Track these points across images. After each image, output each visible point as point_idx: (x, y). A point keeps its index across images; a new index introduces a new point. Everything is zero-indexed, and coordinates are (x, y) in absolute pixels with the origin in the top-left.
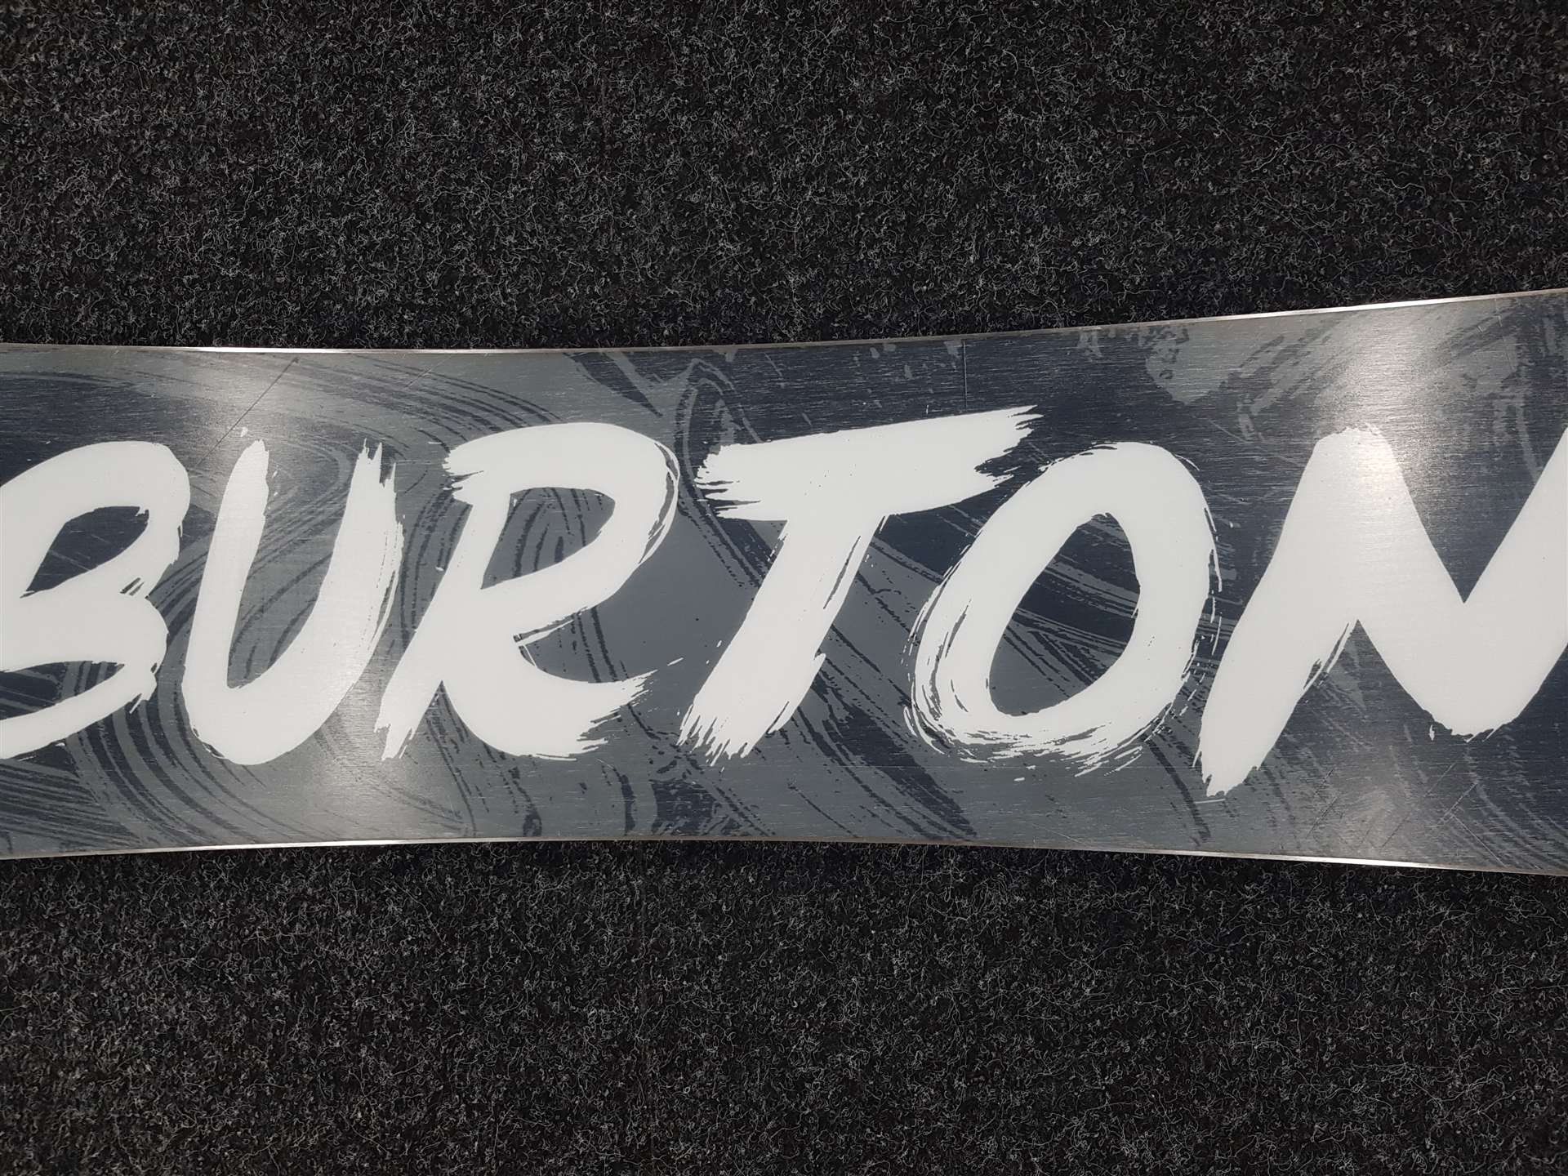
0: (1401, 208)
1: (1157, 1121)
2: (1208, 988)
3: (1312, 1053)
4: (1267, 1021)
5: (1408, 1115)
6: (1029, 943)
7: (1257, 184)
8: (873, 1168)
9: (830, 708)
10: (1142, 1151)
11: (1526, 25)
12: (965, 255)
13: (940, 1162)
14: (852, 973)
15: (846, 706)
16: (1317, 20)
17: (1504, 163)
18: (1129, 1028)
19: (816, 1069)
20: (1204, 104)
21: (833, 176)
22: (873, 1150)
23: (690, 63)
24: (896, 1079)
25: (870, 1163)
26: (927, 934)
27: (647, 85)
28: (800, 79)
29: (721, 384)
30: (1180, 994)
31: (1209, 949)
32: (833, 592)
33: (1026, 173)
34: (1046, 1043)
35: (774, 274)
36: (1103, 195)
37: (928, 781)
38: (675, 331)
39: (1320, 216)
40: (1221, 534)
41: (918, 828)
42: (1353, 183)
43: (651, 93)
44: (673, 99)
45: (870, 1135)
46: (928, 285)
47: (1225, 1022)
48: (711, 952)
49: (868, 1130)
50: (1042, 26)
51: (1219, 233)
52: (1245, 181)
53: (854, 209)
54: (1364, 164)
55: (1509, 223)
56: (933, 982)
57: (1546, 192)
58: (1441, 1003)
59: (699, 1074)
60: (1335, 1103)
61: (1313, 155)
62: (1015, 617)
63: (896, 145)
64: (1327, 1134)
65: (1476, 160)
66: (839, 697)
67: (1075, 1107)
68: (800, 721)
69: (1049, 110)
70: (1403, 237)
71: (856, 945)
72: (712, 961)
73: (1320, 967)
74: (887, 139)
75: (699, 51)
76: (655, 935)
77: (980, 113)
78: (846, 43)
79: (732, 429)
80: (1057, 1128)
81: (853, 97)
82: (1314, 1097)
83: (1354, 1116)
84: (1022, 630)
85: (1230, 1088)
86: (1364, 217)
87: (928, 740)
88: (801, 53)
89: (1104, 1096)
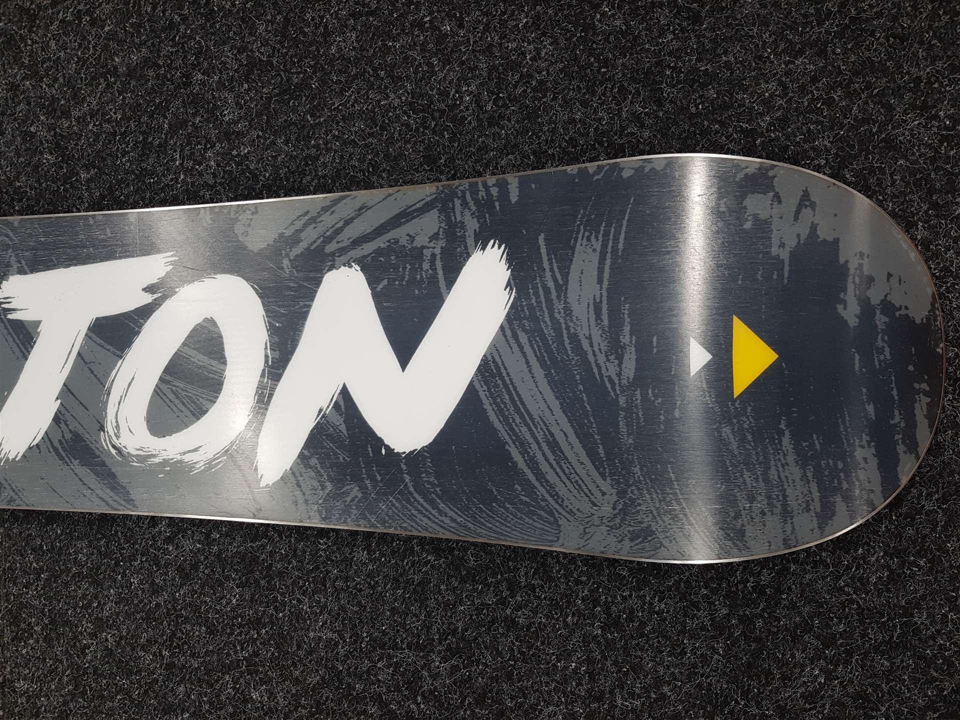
0: (417, 129)
1: (271, 679)
2: (299, 600)
3: (356, 641)
4: (331, 622)
5: (409, 683)
6: (203, 572)
7: (336, 116)
8: (121, 700)
9: (62, 431)
10: (262, 697)
11: (491, 13)
12: (174, 160)
13: (155, 698)
14: (111, 587)
15: (71, 431)
16: (372, 13)
17: (477, 99)
18: (257, 623)
19: (92, 642)
20: (308, 67)
21: (103, 115)
22: (120, 689)
23: (32, 50)
24: (133, 649)
25: (119, 697)
26: (150, 565)
27: (9, 63)
28: (88, 58)
29: (11, 240)
30: (284, 604)
31: (300, 578)
32: (65, 363)
33: (207, 112)
34: (211, 631)
35: (73, 173)
36: (250, 124)
37: (113, 476)
38: (22, 208)
39: (371, 135)
40: (272, 330)
41: (107, 504)
42: (391, 114)
43: (11, 68)
44: (22, 72)
45: (118, 681)
46: (153, 179)
47: (308, 622)
48: (38, 572)
49: (118, 678)
50: (219, 22)
51: (314, 147)
52: (329, 114)
53: (114, 134)
54: (396, 102)
55: (479, 137)
56: (153, 594)
57: (501, 117)
58: (428, 615)
59: (31, 641)
60: (368, 672)
61: (368, 97)
62: (161, 379)
63: (137, 95)
64: (364, 691)
65: (461, 98)
66: (67, 425)
67: (227, 669)
68: (46, 439)
69: (221, 73)
70: (417, 147)
71: (114, 571)
72: (38, 579)
73: (360, 590)
74: (132, 92)
75: (36, 42)
76: (9, 562)
77: (183, 75)
78: (112, 36)
79: (15, 266)
80: (217, 681)
81: (116, 68)
82: (356, 668)
83: (379, 680)
84: (164, 387)
85: (311, 661)
86: (396, 135)
87: (113, 451)
88: (89, 42)
89: (243, 664)
